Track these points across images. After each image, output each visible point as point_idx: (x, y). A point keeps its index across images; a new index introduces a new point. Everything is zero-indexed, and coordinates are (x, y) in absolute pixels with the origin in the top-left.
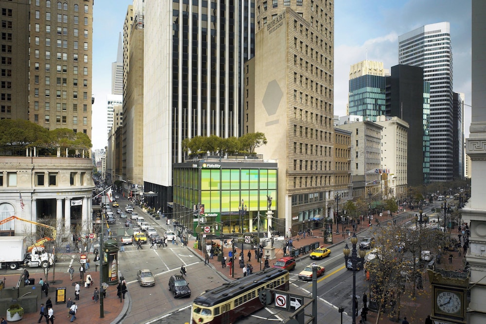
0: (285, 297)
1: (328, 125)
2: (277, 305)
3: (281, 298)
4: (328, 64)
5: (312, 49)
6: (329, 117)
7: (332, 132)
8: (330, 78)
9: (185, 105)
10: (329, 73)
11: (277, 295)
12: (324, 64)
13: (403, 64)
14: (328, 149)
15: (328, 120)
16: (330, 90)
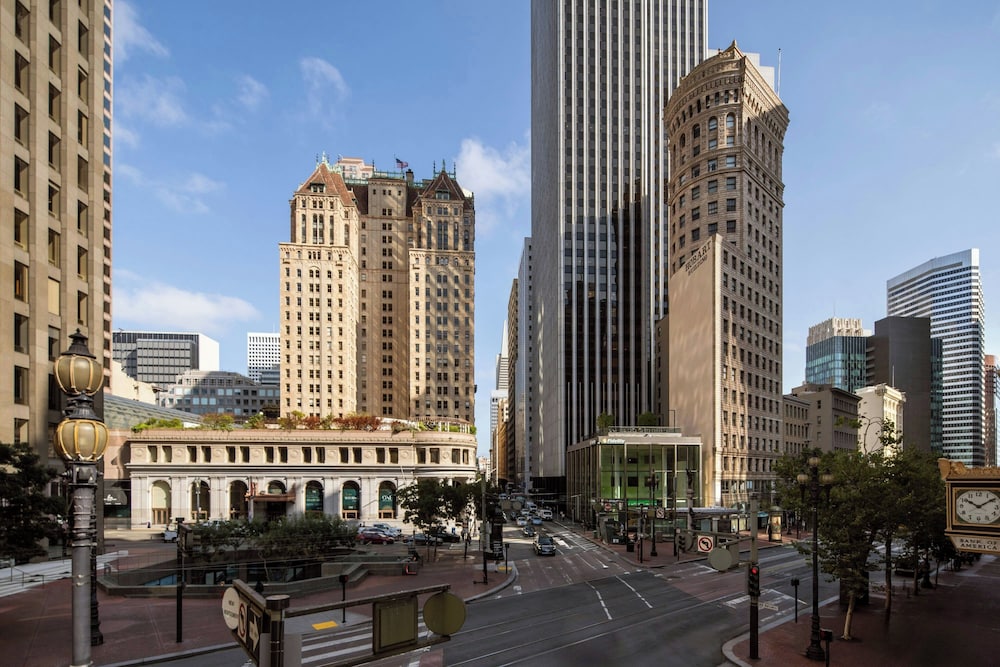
0: (711, 538)
1: (774, 392)
2: (700, 550)
3: (706, 540)
4: (774, 309)
5: (750, 289)
6: (775, 380)
7: (780, 401)
8: (777, 329)
9: (580, 378)
10: (774, 321)
11: (700, 537)
12: (768, 308)
13: (892, 315)
14: (774, 423)
15: (774, 384)
16: (777, 344)
